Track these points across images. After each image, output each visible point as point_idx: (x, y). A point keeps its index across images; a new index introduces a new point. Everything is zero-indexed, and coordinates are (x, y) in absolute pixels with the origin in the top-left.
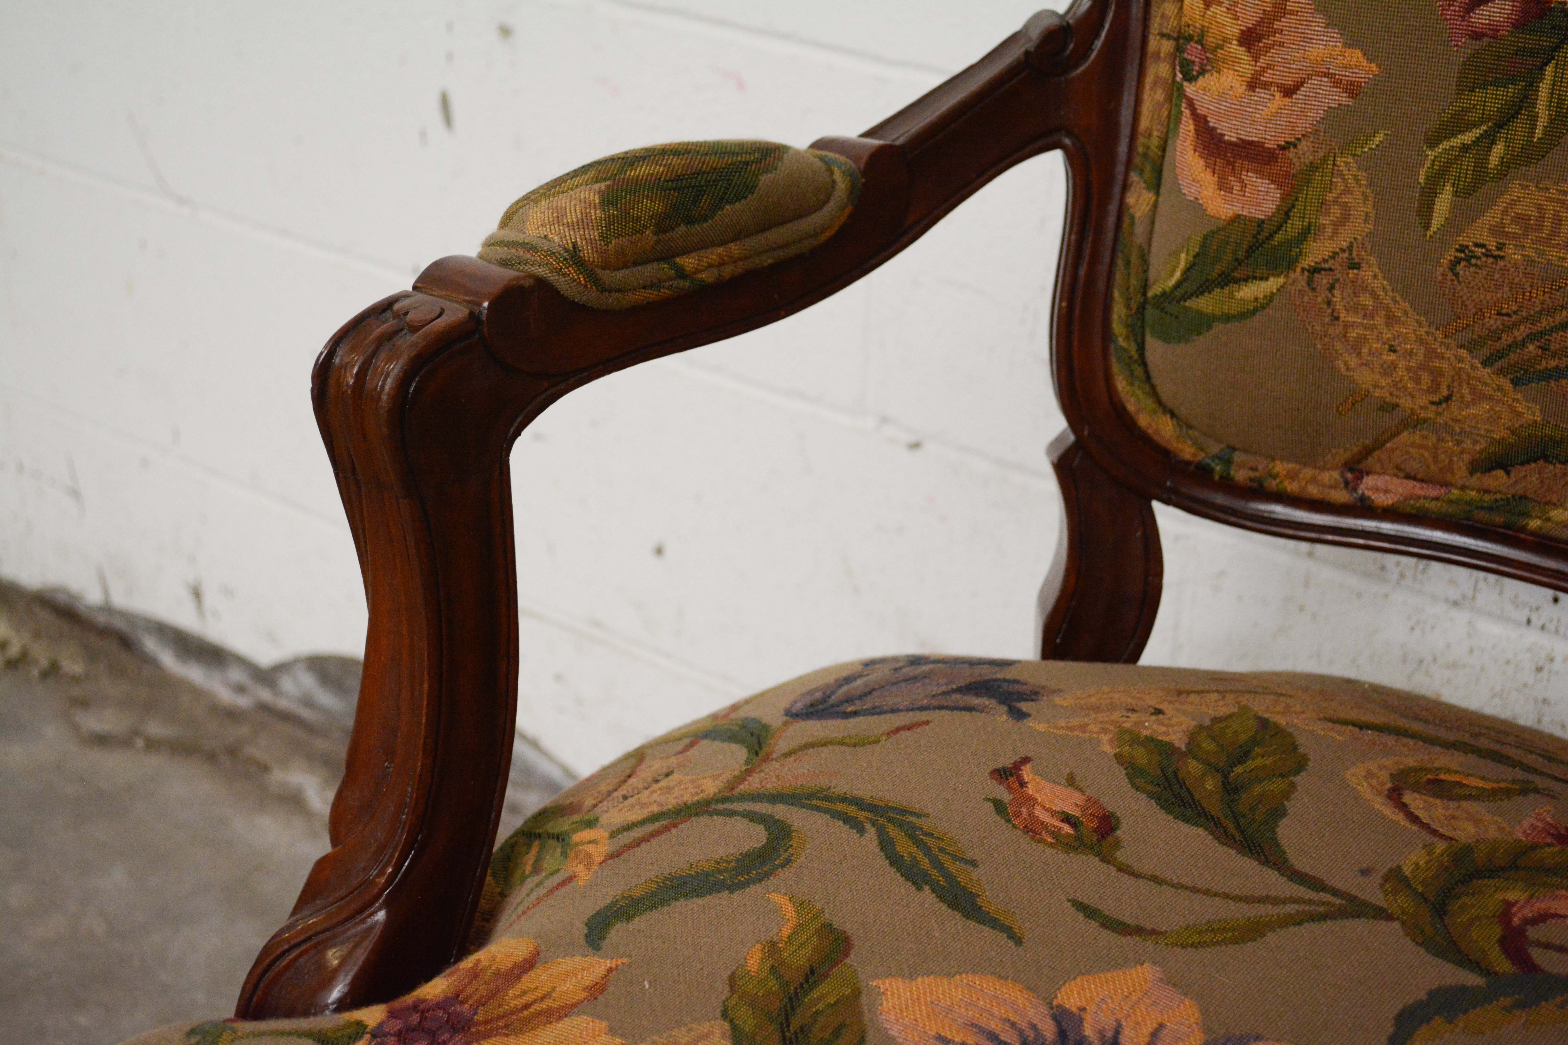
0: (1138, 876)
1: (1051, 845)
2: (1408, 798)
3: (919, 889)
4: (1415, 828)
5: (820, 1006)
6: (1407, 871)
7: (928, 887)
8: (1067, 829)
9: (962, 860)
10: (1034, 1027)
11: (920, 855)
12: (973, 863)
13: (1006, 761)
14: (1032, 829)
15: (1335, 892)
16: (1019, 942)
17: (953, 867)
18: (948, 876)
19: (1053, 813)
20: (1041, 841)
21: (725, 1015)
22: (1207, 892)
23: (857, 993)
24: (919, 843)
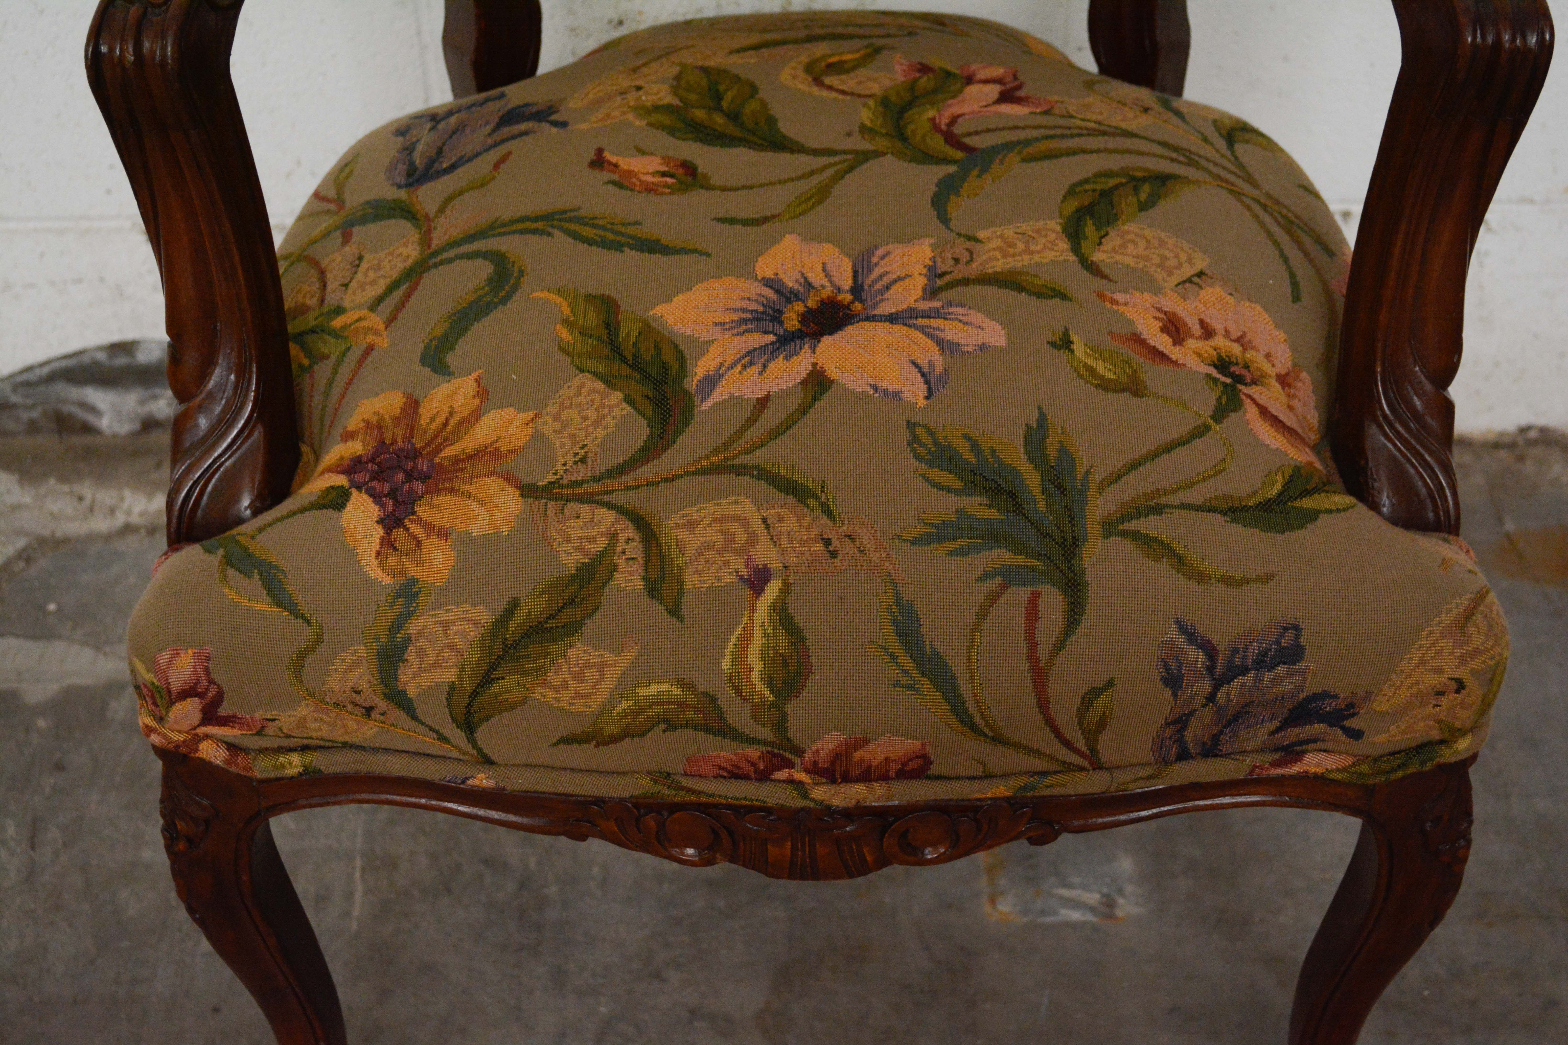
0: (736, 189)
1: (670, 194)
2: (828, 80)
3: (622, 252)
4: (848, 98)
5: (633, 340)
6: (868, 123)
7: (626, 249)
8: (669, 180)
9: (629, 224)
10: (760, 295)
11: (603, 233)
12: (637, 223)
13: (591, 155)
14: (650, 189)
15: (845, 152)
16: (708, 255)
17: (630, 230)
18: (631, 237)
19: (654, 174)
20: (662, 194)
21: (582, 371)
22: (780, 182)
23: (646, 324)
24: (594, 226)
